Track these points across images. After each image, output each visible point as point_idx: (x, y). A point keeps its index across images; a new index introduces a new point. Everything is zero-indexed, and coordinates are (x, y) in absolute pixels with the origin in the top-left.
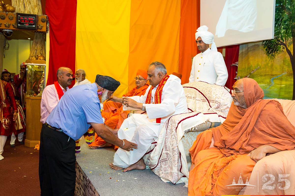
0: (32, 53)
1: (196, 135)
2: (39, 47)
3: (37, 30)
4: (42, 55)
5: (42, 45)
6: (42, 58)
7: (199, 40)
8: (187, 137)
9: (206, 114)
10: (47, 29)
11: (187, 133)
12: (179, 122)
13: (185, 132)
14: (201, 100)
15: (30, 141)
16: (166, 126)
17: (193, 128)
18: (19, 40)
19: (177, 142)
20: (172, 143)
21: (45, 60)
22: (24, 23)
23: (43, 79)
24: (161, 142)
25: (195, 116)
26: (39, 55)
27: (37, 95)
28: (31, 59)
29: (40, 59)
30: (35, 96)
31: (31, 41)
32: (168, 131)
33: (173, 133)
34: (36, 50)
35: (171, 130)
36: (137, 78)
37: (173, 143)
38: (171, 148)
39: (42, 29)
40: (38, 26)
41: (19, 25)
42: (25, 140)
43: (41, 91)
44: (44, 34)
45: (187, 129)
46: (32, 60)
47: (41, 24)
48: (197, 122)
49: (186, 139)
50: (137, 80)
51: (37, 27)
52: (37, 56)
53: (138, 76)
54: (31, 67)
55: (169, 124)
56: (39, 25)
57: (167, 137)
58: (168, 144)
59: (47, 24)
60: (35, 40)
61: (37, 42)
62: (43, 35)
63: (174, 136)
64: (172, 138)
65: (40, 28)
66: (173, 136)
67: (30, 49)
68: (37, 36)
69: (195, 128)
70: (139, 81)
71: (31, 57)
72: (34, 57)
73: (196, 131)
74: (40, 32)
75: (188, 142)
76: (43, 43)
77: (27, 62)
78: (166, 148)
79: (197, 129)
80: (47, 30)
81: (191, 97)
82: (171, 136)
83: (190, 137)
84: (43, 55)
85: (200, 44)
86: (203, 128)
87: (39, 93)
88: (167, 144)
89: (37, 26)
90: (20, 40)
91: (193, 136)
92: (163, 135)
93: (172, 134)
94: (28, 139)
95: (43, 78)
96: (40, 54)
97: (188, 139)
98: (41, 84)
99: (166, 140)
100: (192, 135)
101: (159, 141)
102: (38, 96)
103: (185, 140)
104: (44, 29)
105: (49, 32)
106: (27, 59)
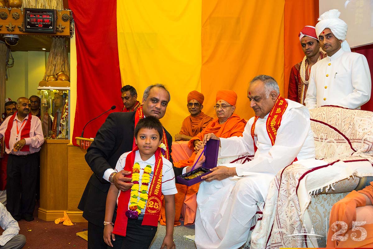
0: (49, 70)
1: (332, 200)
2: (59, 61)
3: (56, 33)
4: (64, 73)
5: (63, 57)
6: (64, 78)
7: (326, 33)
8: (316, 203)
9: (349, 162)
10: (71, 32)
11: (315, 196)
12: (301, 176)
13: (313, 194)
14: (335, 141)
15: (47, 211)
16: (277, 184)
17: (327, 187)
18: (28, 51)
19: (299, 212)
20: (289, 215)
21: (69, 81)
22: (36, 23)
23: (65, 111)
24: (270, 213)
25: (330, 166)
26: (60, 73)
27: (57, 137)
28: (47, 79)
29: (61, 80)
30: (53, 138)
31: (47, 53)
32: (282, 192)
33: (291, 196)
34: (54, 66)
35: (287, 191)
36: (218, 106)
37: (292, 214)
38: (289, 223)
39: (63, 31)
40: (58, 27)
41: (28, 27)
42: (39, 209)
43: (63, 130)
44: (67, 39)
45: (316, 189)
46: (49, 82)
47: (61, 24)
48: (334, 176)
49: (315, 206)
50: (220, 109)
51: (55, 29)
52: (56, 75)
53: (220, 102)
54: (48, 93)
55: (283, 181)
56: (59, 25)
57: (280, 203)
58: (283, 216)
59: (71, 23)
60: (53, 50)
61: (57, 54)
62: (65, 41)
63: (294, 202)
64: (290, 205)
65: (60, 31)
66: (291, 202)
67: (46, 65)
68: (55, 44)
69: (330, 187)
70: (223, 110)
71: (47, 77)
72: (51, 77)
73: (333, 192)
74: (61, 36)
75: (317, 212)
76: (65, 54)
77: (41, 84)
78: (279, 223)
79: (334, 189)
80: (71, 34)
81: (318, 138)
82: (287, 202)
83: (322, 203)
84: (66, 74)
85: (328, 40)
86: (346, 187)
87: (60, 133)
88: (281, 215)
89: (56, 27)
90: (30, 53)
91: (327, 201)
92: (272, 199)
93: (289, 198)
94: (43, 208)
95: (67, 109)
96: (60, 71)
97: (319, 206)
98: (63, 119)
99: (279, 208)
100: (325, 200)
101: (267, 212)
102: (59, 138)
103: (312, 208)
104: (67, 32)
105: (74, 36)
106: (41, 80)
